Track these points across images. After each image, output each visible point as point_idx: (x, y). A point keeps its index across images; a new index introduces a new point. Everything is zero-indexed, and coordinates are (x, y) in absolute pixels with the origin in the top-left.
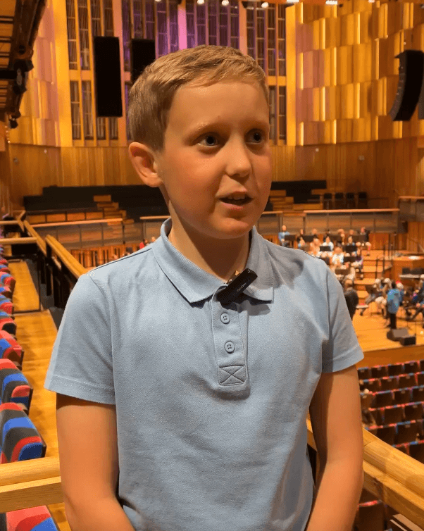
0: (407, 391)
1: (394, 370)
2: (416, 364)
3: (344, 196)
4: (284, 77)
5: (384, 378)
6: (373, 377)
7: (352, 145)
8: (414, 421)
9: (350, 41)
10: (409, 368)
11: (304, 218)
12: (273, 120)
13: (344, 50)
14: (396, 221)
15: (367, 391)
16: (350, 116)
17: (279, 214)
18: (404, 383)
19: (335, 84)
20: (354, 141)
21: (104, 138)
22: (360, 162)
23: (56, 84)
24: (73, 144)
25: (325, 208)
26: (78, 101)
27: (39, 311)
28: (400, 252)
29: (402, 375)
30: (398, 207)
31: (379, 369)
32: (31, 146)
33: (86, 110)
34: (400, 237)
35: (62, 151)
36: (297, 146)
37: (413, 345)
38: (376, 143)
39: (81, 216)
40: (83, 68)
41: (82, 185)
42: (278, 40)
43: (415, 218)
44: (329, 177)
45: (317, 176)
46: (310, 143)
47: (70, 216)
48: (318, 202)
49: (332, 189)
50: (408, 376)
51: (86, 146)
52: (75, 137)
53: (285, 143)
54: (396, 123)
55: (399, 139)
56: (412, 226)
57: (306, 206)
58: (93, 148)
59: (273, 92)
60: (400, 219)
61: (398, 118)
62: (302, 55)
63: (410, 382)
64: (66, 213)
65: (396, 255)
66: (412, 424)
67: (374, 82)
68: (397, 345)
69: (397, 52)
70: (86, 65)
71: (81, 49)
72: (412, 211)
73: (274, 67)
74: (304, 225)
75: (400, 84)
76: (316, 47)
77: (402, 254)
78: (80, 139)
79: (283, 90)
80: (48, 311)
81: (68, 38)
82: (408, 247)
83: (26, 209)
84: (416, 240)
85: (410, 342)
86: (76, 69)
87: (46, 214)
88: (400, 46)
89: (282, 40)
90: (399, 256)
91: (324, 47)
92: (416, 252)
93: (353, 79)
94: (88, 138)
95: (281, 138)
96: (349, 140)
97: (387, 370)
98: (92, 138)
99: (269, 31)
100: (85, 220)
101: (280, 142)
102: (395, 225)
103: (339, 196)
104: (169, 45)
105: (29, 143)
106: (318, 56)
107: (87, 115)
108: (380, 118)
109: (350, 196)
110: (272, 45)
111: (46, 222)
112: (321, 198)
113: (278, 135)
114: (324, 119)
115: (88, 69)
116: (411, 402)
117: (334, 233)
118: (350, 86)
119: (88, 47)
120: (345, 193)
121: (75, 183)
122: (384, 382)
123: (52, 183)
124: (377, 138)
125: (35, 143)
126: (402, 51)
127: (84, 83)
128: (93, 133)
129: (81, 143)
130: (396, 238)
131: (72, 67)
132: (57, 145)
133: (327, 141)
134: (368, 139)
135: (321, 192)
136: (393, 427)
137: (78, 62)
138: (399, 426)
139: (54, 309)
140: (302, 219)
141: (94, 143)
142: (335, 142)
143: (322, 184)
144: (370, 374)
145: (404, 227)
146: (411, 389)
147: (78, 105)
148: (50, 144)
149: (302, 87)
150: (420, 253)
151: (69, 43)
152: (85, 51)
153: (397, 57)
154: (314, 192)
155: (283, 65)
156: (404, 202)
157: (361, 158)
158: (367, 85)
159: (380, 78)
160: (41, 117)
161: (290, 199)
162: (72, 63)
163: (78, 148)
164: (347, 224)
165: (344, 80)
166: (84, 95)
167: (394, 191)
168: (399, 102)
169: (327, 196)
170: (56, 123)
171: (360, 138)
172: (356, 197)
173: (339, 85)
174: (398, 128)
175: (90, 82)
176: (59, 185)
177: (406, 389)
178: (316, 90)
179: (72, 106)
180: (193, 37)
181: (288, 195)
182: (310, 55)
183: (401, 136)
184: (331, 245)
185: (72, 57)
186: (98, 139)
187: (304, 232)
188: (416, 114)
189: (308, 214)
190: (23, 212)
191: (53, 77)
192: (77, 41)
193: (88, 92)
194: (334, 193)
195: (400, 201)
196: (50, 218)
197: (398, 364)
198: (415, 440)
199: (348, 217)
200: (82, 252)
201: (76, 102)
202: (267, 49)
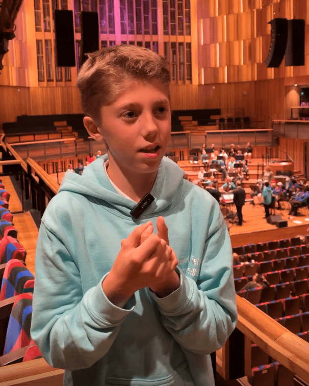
0: (283, 261)
1: (272, 245)
2: (288, 241)
3: (234, 120)
4: (189, 36)
5: (266, 252)
6: (258, 251)
7: (239, 83)
8: (288, 283)
9: (236, 10)
10: (283, 244)
11: (206, 136)
12: (182, 66)
13: (232, 17)
14: (270, 137)
15: (253, 261)
16: (236, 63)
17: (188, 133)
18: (280, 254)
19: (226, 40)
20: (240, 81)
21: (61, 80)
22: (244, 96)
23: (26, 42)
24: (39, 85)
25: (220, 129)
26: (42, 54)
27: (22, 212)
28: (274, 159)
29: (279, 249)
30: (272, 128)
31: (262, 245)
32: (9, 86)
33: (48, 60)
34: (274, 149)
35: (31, 90)
36: (200, 85)
37: (286, 227)
38: (256, 82)
39: (46, 137)
40: (46, 30)
41: (46, 114)
42: (185, 10)
43: (284, 135)
44: (223, 107)
45: (214, 106)
46: (208, 82)
47: (37, 137)
48: (215, 125)
49: (224, 115)
50: (282, 249)
51: (48, 86)
52: (40, 80)
53: (191, 83)
54: (269, 69)
55: (271, 80)
56: (282, 141)
57: (207, 127)
58: (53, 87)
59: (182, 47)
60: (273, 136)
61: (270, 66)
62: (202, 21)
63: (284, 254)
64: (34, 135)
65: (271, 162)
66: (287, 285)
67: (253, 40)
68: (274, 227)
69: (269, 20)
70: (48, 28)
71: (44, 17)
72: (282, 131)
73: (182, 29)
74: (206, 141)
75: (271, 42)
76: (212, 15)
77: (275, 161)
78: (44, 81)
79: (189, 45)
80: (29, 212)
81: (35, 9)
82: (279, 156)
83: (5, 133)
84: (285, 151)
85: (283, 225)
86: (41, 31)
87: (19, 136)
88: (271, 15)
89: (188, 10)
90: (274, 163)
91: (217, 15)
92: (285, 160)
93: (238, 38)
94: (49, 80)
95: (187, 79)
96: (236, 81)
97: (268, 245)
98: (53, 81)
99: (178, 4)
100: (48, 139)
101: (187, 82)
102: (270, 140)
103: (230, 120)
104: (107, 14)
105: (6, 84)
106: (213, 21)
107: (49, 64)
108: (258, 64)
109: (238, 120)
110: (181, 13)
111: (20, 142)
112: (217, 121)
113: (186, 77)
114: (218, 66)
115: (49, 31)
116: (285, 268)
117: (228, 146)
118: (236, 43)
119: (49, 15)
120: (234, 118)
121: (41, 112)
122: (265, 254)
123: (24, 113)
124: (256, 79)
125: (11, 85)
126: (273, 19)
127: (46, 41)
128: (53, 76)
129: (45, 84)
130: (271, 150)
131: (37, 30)
132: (27, 86)
133: (221, 81)
134: (250, 79)
135: (217, 117)
136: (273, 288)
137: (42, 26)
138: (277, 287)
139: (33, 210)
140: (204, 137)
141: (54, 83)
142: (226, 82)
143: (217, 112)
144: (256, 248)
145: (277, 142)
146: (285, 259)
147: (43, 57)
148: (22, 85)
149: (202, 43)
150: (288, 160)
151: (35, 12)
152: (47, 18)
153: (270, 23)
154: (212, 117)
155: (189, 27)
156: (275, 124)
157: (245, 93)
158: (248, 42)
159: (257, 36)
160: (15, 65)
161: (196, 123)
162: (37, 27)
163: (42, 87)
164: (236, 140)
165: (232, 38)
166: (47, 49)
167: (269, 116)
168: (271, 55)
169: (222, 120)
170: (26, 70)
171: (244, 79)
172: (242, 121)
173: (228, 41)
174: (271, 73)
175: (51, 41)
176: (28, 115)
177: (282, 259)
178: (212, 46)
179: (38, 58)
180: (125, 9)
181: (194, 119)
182: (208, 21)
183: (273, 77)
184: (226, 155)
185: (37, 23)
186: (57, 81)
187: (206, 146)
188: (283, 62)
189: (208, 133)
190: (3, 135)
191: (24, 37)
192: (41, 11)
193: (49, 47)
194: (226, 118)
195: (273, 124)
196: (23, 138)
197: (275, 241)
198: (288, 297)
199: (236, 135)
200: (46, 164)
201: (41, 55)
202: (177, 17)
